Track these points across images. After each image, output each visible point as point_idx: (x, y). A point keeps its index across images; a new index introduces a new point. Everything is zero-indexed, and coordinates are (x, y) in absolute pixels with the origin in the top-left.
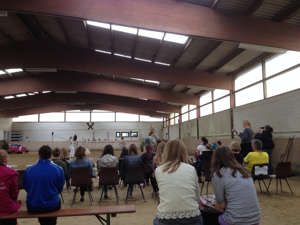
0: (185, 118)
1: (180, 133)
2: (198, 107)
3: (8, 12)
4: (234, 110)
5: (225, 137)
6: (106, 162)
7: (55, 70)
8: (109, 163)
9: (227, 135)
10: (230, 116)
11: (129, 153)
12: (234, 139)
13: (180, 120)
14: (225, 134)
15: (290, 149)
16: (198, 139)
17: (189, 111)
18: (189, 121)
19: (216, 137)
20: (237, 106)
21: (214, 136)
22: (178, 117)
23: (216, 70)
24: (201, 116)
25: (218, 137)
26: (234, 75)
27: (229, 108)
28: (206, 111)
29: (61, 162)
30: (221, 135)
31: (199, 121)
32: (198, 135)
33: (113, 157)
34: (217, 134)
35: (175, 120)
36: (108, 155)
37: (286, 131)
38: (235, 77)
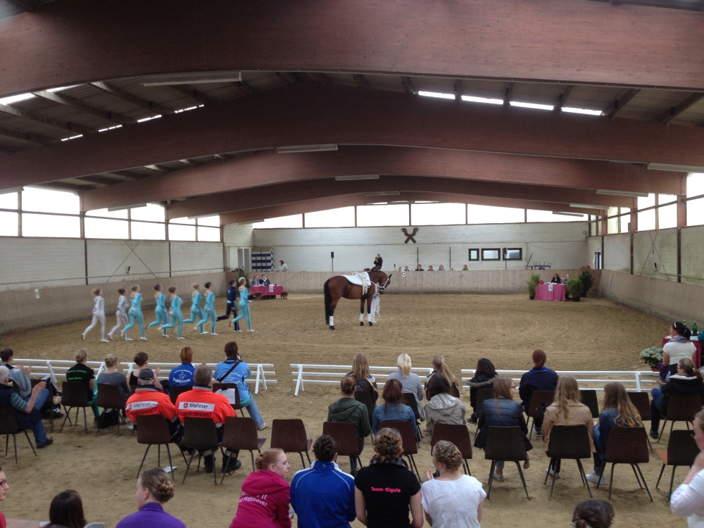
0: (646, 222)
1: (632, 257)
2: (682, 201)
3: (242, 73)
7: (334, 147)
8: (447, 409)
13: (633, 225)
16: (679, 281)
17: (657, 207)
18: (657, 231)
22: (629, 216)
24: (689, 224)
31: (683, 236)
32: (679, 271)
35: (619, 222)
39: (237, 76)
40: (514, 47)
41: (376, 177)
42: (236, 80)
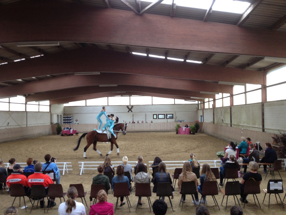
0: (218, 104)
1: (214, 117)
2: (232, 96)
4: (265, 104)
5: (256, 129)
7: (99, 73)
8: (142, 179)
9: (258, 127)
10: (261, 109)
11: (159, 171)
12: (264, 133)
13: (214, 105)
14: (256, 126)
16: (231, 126)
17: (222, 98)
18: (223, 107)
19: (248, 127)
20: (268, 100)
21: (246, 126)
22: (213, 102)
23: (247, 67)
24: (234, 104)
25: (250, 128)
26: (265, 70)
27: (261, 101)
28: (239, 101)
29: (105, 178)
30: (253, 126)
31: (232, 109)
32: (231, 122)
33: (146, 174)
34: (249, 124)
35: (209, 104)
38: (267, 72)
39: (57, 43)
40: (168, 36)
41: (116, 85)
42: (57, 45)
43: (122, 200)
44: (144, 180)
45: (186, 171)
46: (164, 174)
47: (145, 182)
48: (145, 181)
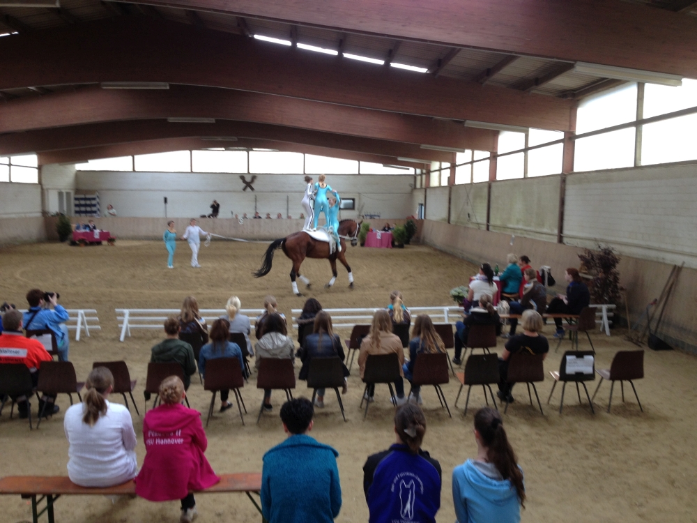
0: (462, 177)
1: (450, 208)
2: (494, 157)
4: (569, 179)
5: (544, 236)
6: (270, 347)
7: (165, 86)
8: (276, 349)
9: (549, 231)
10: (559, 190)
11: (314, 330)
12: (562, 245)
13: (452, 179)
14: (545, 230)
15: (673, 289)
16: (488, 229)
17: (472, 162)
18: (472, 184)
19: (525, 232)
20: (576, 170)
21: (522, 229)
22: (449, 170)
23: (535, 86)
24: (498, 178)
25: (531, 233)
26: (575, 96)
27: (559, 171)
28: (509, 169)
30: (538, 230)
31: (494, 189)
32: (488, 220)
33: (284, 338)
34: (528, 226)
35: (440, 175)
36: (273, 334)
37: (669, 247)
38: (578, 100)
39: (54, 2)
41: (212, 120)
42: (53, 6)
43: (224, 397)
44: (279, 351)
45: (378, 330)
46: (325, 338)
47: (282, 354)
48: (281, 352)
